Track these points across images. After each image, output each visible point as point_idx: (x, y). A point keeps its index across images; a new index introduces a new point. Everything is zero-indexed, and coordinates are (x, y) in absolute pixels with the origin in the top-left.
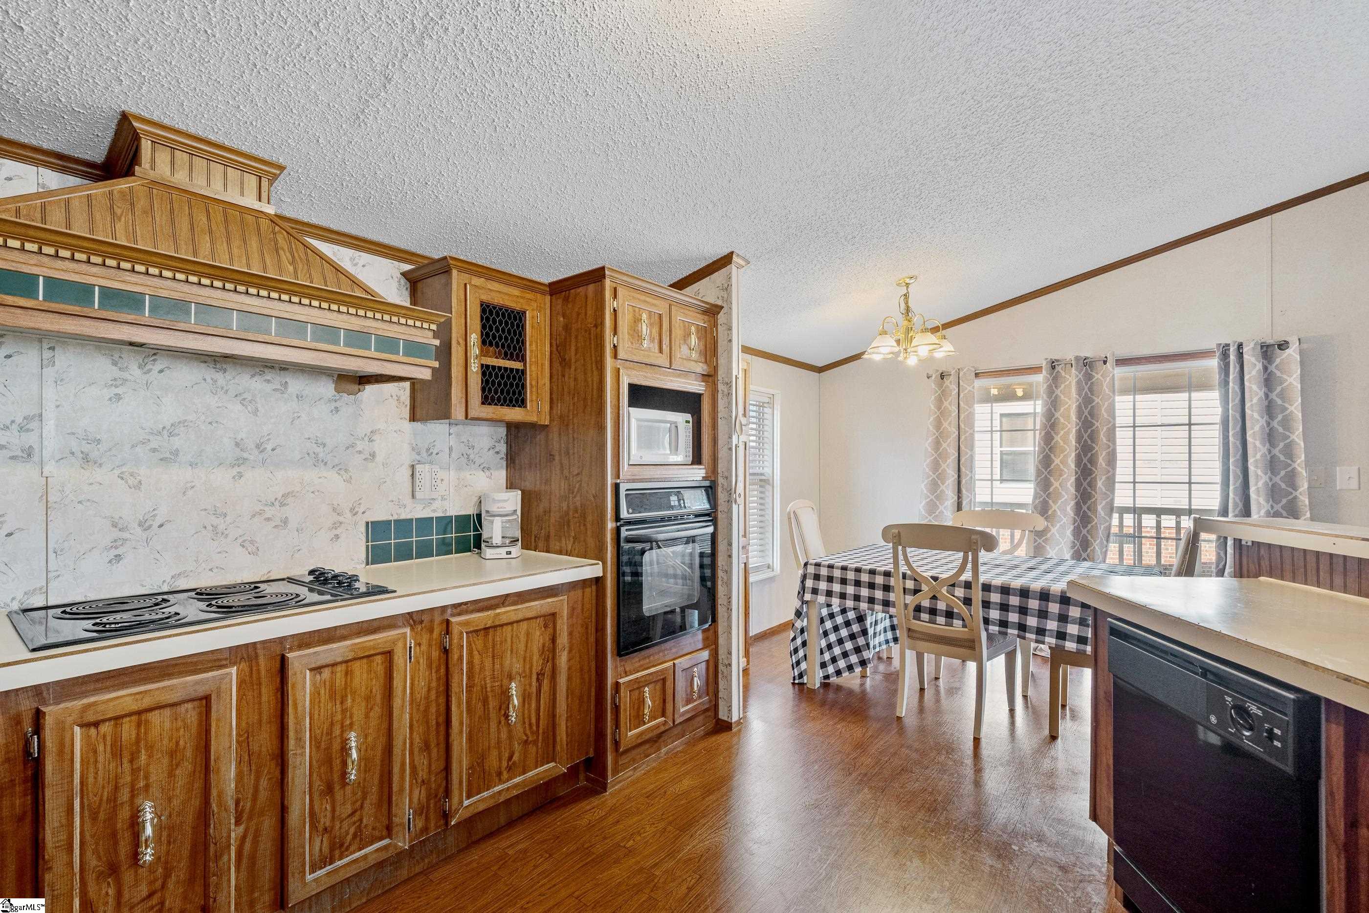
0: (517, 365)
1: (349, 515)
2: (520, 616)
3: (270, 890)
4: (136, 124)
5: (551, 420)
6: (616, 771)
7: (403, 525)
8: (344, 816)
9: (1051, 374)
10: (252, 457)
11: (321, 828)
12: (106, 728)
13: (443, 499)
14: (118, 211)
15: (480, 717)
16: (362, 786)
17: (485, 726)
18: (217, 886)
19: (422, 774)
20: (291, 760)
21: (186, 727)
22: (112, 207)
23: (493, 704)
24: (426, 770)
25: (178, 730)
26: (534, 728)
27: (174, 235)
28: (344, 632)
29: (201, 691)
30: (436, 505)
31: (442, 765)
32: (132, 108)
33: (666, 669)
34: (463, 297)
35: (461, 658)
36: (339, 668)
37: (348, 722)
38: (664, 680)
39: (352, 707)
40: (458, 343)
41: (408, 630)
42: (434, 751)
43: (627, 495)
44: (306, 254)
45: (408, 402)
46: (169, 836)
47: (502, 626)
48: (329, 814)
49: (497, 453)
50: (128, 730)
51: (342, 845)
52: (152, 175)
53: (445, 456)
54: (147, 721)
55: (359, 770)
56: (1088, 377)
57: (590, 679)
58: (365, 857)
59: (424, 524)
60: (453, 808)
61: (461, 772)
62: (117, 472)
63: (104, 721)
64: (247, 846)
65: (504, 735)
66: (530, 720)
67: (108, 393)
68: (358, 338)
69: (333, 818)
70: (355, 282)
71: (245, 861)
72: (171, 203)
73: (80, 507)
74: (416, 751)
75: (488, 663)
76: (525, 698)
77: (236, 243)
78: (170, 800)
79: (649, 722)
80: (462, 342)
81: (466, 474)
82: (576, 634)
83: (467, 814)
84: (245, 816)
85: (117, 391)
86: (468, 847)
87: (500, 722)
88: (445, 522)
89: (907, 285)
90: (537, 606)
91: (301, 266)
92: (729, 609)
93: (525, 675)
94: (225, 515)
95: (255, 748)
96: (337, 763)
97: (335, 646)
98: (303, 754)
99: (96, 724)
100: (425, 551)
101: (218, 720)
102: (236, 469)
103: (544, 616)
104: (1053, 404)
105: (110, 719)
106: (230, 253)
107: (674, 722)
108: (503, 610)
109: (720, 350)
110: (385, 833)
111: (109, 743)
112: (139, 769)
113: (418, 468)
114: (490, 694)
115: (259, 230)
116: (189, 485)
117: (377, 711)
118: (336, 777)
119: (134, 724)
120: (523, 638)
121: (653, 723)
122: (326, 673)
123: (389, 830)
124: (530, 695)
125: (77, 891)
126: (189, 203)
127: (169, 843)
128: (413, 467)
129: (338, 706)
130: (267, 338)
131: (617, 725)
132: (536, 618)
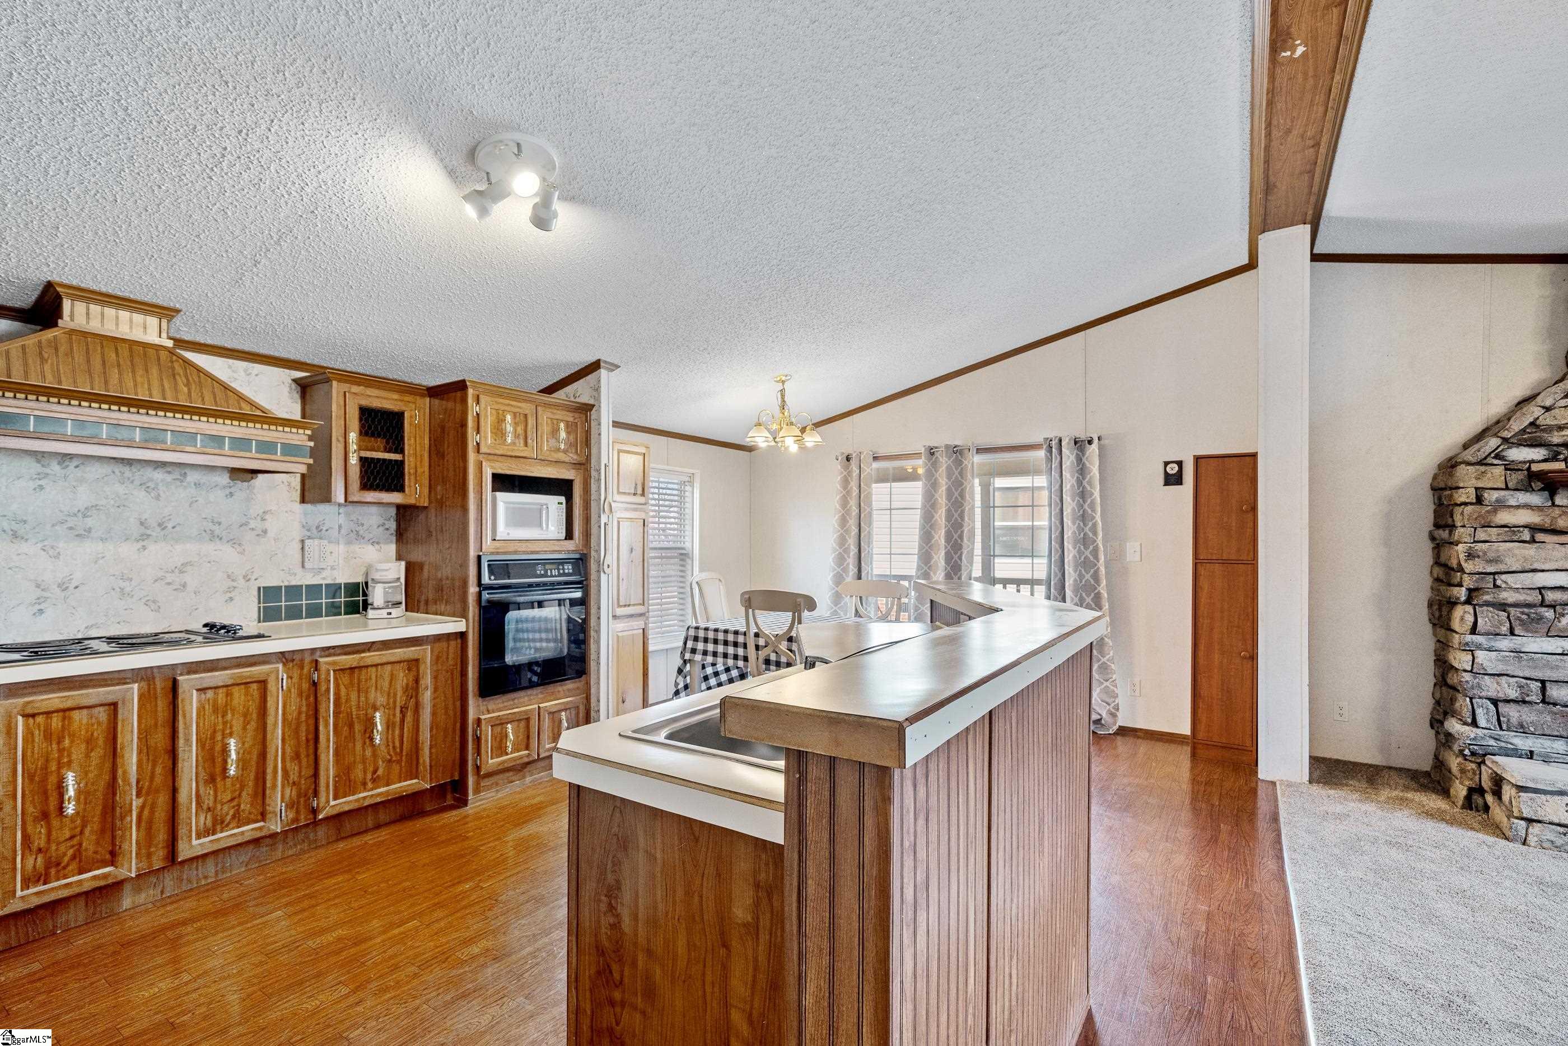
0: (397, 457)
1: (241, 581)
2: (384, 660)
3: (163, 848)
4: (59, 289)
5: (430, 502)
6: (477, 791)
7: (294, 591)
8: (225, 801)
9: (929, 460)
10: (154, 534)
11: (205, 807)
12: (40, 719)
13: (333, 568)
14: (46, 356)
15: (346, 737)
16: (240, 780)
17: (351, 745)
18: (123, 836)
19: (293, 777)
20: (181, 755)
21: (99, 723)
22: (40, 353)
23: (358, 727)
24: (297, 774)
25: (93, 725)
26: (398, 750)
27: (89, 371)
28: (224, 664)
29: (111, 698)
30: (324, 574)
31: (311, 772)
32: (55, 278)
33: (530, 710)
34: (342, 403)
35: (328, 690)
36: (221, 691)
37: (228, 731)
38: (528, 720)
39: (232, 720)
40: (338, 440)
41: (280, 666)
42: (304, 761)
43: (489, 565)
44: (199, 377)
45: (299, 487)
46: (86, 799)
47: (367, 667)
48: (212, 798)
49: (387, 529)
50: (56, 722)
51: (222, 822)
52: (72, 325)
53: (335, 533)
54: (70, 718)
55: (237, 767)
56: (958, 463)
57: (455, 714)
58: (243, 833)
59: (314, 590)
60: (321, 805)
61: (328, 778)
62: (40, 545)
63: (39, 714)
64: (146, 812)
65: (368, 753)
66: (394, 743)
67: (32, 485)
68: (241, 444)
69: (215, 801)
70: (241, 397)
71: (143, 824)
72: (87, 345)
73: (10, 572)
74: (288, 758)
75: (354, 696)
76: (389, 725)
77: (140, 372)
78: (86, 773)
79: (512, 753)
80: (342, 440)
81: (356, 547)
82: (441, 678)
83: (335, 812)
84: (144, 791)
85: (41, 482)
86: (337, 840)
87: (365, 743)
88: (334, 589)
89: (783, 382)
90: (399, 653)
91: (193, 386)
92: (599, 663)
93: (390, 707)
94: (131, 580)
95: (152, 742)
96: (219, 760)
97: (217, 673)
98: (190, 751)
99: (33, 716)
100: (314, 612)
101: (123, 720)
102: (141, 543)
103: (408, 661)
104: (932, 487)
105: (42, 713)
106: (135, 381)
107: (538, 755)
108: (368, 654)
109: (593, 442)
110: (259, 817)
111: (42, 729)
112: (64, 749)
113: (308, 542)
114: (355, 720)
115: (159, 359)
116: (100, 556)
117: (252, 725)
118: (218, 770)
119: (60, 719)
120: (387, 679)
121: (516, 754)
122: (210, 694)
123: (263, 816)
124: (394, 724)
125: (19, 827)
126: (102, 343)
127: (86, 804)
128: (303, 541)
129: (220, 719)
130: (164, 446)
131: (478, 752)
132: (399, 662)
